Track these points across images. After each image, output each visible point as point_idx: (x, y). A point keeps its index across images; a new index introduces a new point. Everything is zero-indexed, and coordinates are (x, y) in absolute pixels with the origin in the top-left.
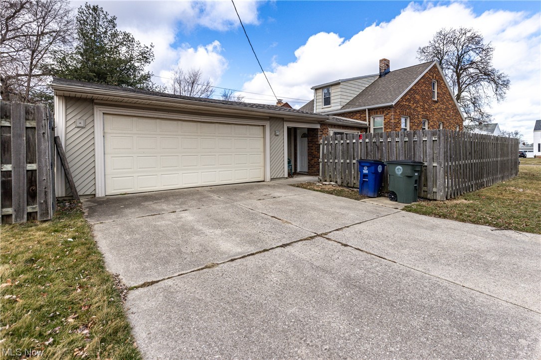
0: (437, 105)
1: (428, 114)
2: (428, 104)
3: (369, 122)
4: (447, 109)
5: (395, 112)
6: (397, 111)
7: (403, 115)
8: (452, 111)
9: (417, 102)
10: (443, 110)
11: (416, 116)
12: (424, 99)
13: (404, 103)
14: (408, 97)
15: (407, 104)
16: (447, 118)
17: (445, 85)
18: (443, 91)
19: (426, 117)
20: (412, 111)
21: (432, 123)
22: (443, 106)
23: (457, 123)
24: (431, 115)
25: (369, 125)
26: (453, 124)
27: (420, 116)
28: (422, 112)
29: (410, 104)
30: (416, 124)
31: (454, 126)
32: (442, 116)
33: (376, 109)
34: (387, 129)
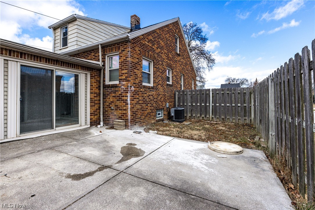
0: (179, 58)
1: (172, 63)
2: (172, 54)
3: (104, 62)
4: (186, 64)
5: (133, 48)
6: (137, 49)
7: (145, 56)
8: (189, 67)
9: (162, 48)
10: (183, 64)
11: (160, 62)
12: (168, 48)
13: (146, 43)
14: (150, 37)
15: (150, 45)
16: (186, 71)
17: (185, 44)
18: (184, 48)
19: (170, 66)
20: (156, 56)
21: (175, 73)
22: (183, 60)
23: (193, 78)
24: (174, 66)
25: (104, 65)
26: (190, 78)
27: (164, 64)
28: (167, 60)
29: (153, 47)
30: (161, 71)
31: (191, 79)
32: (183, 68)
33: (111, 45)
34: (123, 70)
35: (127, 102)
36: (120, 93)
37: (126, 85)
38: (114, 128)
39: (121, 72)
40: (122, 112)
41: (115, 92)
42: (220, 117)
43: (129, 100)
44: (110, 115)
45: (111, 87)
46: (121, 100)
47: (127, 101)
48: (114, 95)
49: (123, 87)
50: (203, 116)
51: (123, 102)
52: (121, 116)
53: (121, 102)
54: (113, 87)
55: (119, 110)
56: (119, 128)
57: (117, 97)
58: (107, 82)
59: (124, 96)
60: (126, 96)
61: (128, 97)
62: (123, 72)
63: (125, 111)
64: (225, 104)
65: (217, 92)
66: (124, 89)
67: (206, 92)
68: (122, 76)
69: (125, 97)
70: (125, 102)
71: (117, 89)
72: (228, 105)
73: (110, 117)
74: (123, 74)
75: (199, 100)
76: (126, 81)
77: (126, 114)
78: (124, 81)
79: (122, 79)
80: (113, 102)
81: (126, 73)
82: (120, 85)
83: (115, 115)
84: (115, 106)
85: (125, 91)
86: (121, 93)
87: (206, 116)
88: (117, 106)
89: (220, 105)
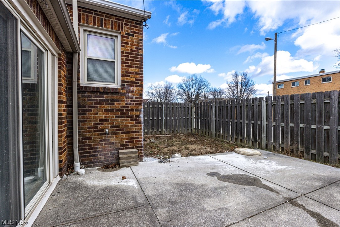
33: (98, 13)
34: (131, 67)
35: (139, 119)
36: (124, 104)
37: (137, 92)
38: (121, 165)
39: (126, 69)
40: (129, 136)
41: (112, 102)
42: (170, 129)
43: (142, 116)
44: (97, 145)
45: (101, 93)
46: (127, 117)
47: (140, 117)
48: (108, 107)
49: (130, 95)
50: (155, 130)
51: (131, 120)
52: (126, 142)
53: (125, 120)
54: (107, 93)
55: (122, 133)
56: (132, 163)
57: (118, 110)
58: (84, 82)
59: (132, 110)
60: (136, 110)
61: (140, 111)
62: (130, 71)
63: (134, 134)
64: (174, 118)
65: (168, 106)
66: (132, 98)
67: (158, 106)
68: (129, 76)
69: (134, 112)
70: (135, 120)
71: (115, 97)
72: (176, 118)
73: (97, 148)
74: (131, 73)
75: (151, 114)
76: (136, 86)
77: (138, 138)
78: (131, 86)
79: (128, 82)
80: (106, 120)
81: (136, 73)
82: (122, 91)
83: (113, 143)
84: (112, 127)
85: (134, 101)
86: (126, 104)
87: (158, 130)
88: (118, 127)
89: (170, 118)
